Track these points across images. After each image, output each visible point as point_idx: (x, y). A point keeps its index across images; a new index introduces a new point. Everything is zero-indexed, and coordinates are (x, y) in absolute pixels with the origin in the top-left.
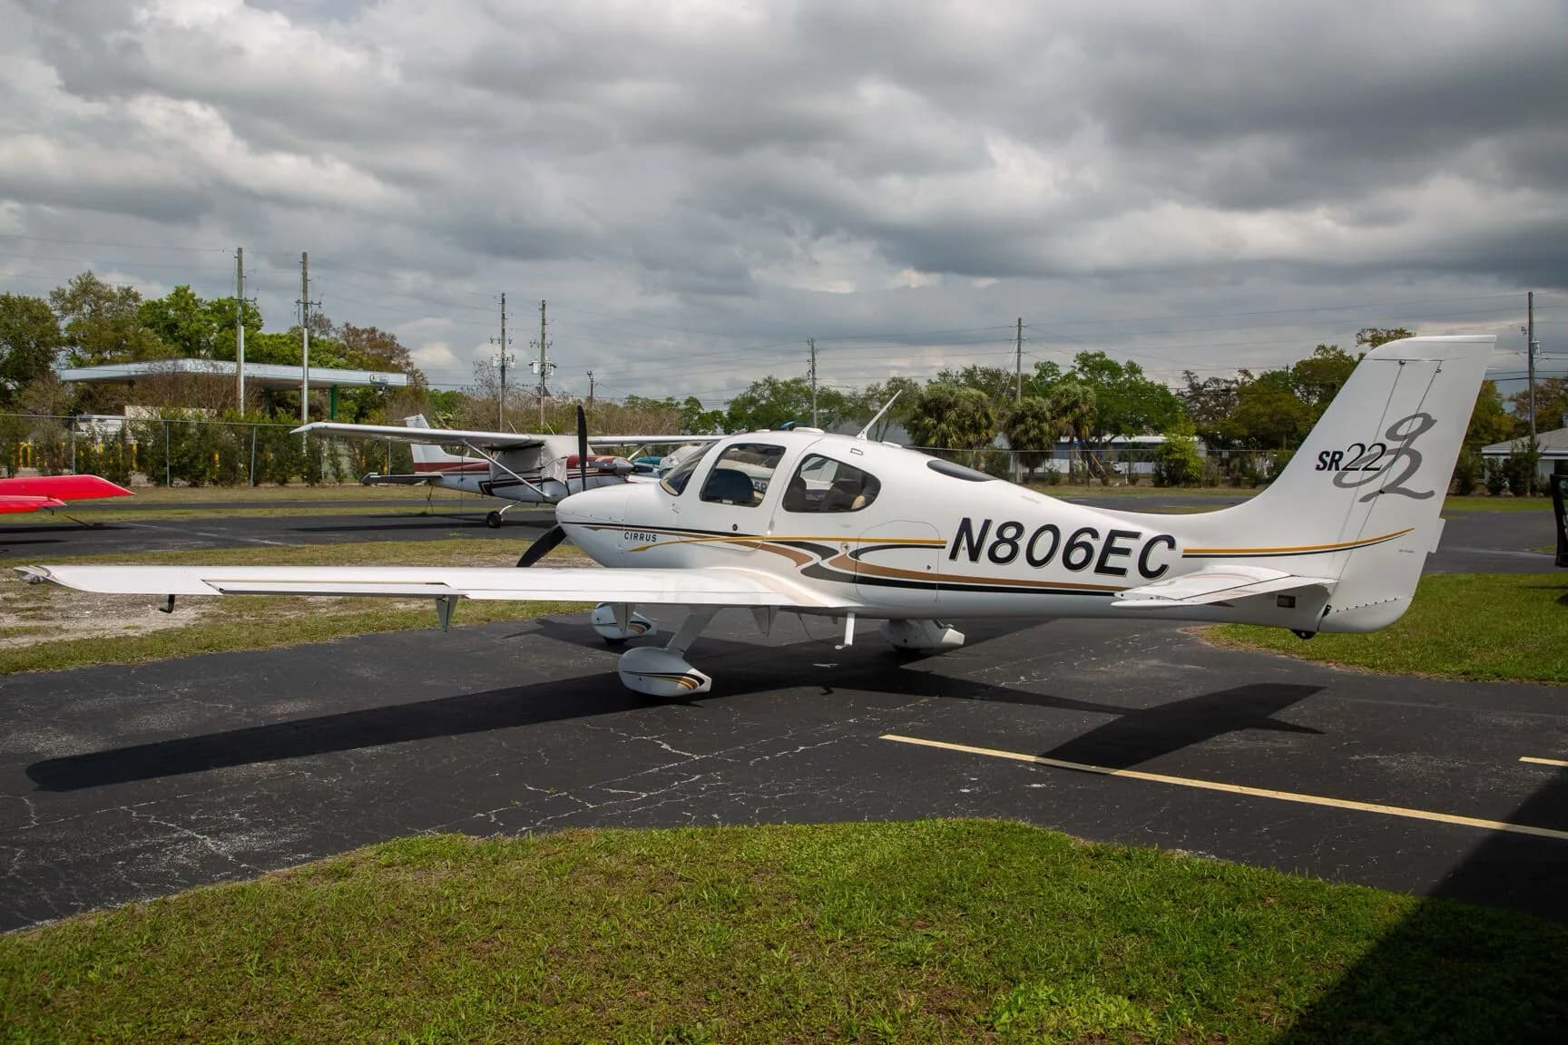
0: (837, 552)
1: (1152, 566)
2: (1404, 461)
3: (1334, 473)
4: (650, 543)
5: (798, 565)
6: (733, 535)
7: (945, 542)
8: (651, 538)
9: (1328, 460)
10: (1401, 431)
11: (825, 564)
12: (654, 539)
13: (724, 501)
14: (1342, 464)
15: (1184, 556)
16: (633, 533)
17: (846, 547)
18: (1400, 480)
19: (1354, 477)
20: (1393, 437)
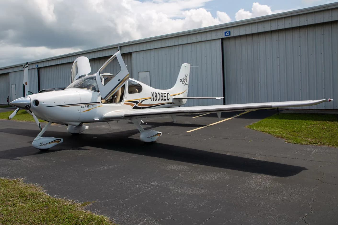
2: (186, 80)
4: (91, 108)
7: (151, 98)
8: (92, 106)
11: (137, 105)
14: (182, 81)
15: (171, 96)
16: (85, 106)
17: (140, 101)
18: (186, 83)
19: (183, 82)
20: (185, 77)
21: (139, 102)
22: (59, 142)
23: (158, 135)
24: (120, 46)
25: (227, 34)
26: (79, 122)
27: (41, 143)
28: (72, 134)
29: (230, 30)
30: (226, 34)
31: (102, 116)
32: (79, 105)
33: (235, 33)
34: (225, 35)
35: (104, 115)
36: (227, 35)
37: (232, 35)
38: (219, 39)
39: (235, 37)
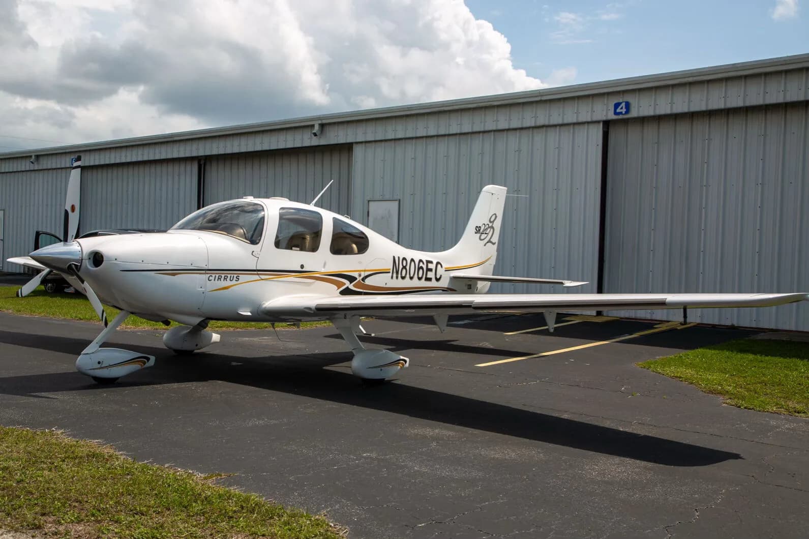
0: (356, 279)
1: (438, 277)
2: (492, 230)
3: (479, 235)
4: (234, 282)
5: (338, 289)
6: (301, 272)
7: (390, 269)
8: (235, 279)
9: (478, 229)
10: (492, 220)
11: (351, 287)
12: (238, 279)
13: (293, 248)
14: (481, 231)
15: (446, 271)
16: (217, 276)
17: (360, 275)
18: (491, 238)
19: (483, 236)
20: (490, 222)
21: (358, 279)
22: (144, 363)
23: (399, 363)
24: (320, 122)
25: (622, 108)
26: (200, 316)
27: (99, 363)
28: (175, 351)
29: (629, 98)
30: (618, 110)
31: (260, 305)
32: (204, 272)
33: (642, 107)
34: (616, 113)
35: (264, 304)
36: (621, 113)
37: (634, 113)
38: (598, 122)
39: (643, 120)
